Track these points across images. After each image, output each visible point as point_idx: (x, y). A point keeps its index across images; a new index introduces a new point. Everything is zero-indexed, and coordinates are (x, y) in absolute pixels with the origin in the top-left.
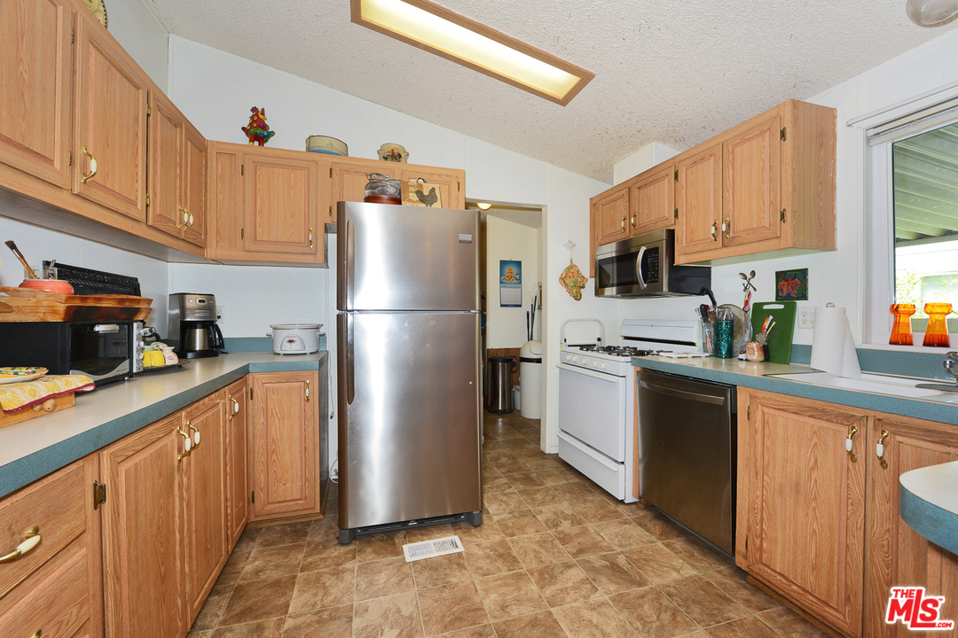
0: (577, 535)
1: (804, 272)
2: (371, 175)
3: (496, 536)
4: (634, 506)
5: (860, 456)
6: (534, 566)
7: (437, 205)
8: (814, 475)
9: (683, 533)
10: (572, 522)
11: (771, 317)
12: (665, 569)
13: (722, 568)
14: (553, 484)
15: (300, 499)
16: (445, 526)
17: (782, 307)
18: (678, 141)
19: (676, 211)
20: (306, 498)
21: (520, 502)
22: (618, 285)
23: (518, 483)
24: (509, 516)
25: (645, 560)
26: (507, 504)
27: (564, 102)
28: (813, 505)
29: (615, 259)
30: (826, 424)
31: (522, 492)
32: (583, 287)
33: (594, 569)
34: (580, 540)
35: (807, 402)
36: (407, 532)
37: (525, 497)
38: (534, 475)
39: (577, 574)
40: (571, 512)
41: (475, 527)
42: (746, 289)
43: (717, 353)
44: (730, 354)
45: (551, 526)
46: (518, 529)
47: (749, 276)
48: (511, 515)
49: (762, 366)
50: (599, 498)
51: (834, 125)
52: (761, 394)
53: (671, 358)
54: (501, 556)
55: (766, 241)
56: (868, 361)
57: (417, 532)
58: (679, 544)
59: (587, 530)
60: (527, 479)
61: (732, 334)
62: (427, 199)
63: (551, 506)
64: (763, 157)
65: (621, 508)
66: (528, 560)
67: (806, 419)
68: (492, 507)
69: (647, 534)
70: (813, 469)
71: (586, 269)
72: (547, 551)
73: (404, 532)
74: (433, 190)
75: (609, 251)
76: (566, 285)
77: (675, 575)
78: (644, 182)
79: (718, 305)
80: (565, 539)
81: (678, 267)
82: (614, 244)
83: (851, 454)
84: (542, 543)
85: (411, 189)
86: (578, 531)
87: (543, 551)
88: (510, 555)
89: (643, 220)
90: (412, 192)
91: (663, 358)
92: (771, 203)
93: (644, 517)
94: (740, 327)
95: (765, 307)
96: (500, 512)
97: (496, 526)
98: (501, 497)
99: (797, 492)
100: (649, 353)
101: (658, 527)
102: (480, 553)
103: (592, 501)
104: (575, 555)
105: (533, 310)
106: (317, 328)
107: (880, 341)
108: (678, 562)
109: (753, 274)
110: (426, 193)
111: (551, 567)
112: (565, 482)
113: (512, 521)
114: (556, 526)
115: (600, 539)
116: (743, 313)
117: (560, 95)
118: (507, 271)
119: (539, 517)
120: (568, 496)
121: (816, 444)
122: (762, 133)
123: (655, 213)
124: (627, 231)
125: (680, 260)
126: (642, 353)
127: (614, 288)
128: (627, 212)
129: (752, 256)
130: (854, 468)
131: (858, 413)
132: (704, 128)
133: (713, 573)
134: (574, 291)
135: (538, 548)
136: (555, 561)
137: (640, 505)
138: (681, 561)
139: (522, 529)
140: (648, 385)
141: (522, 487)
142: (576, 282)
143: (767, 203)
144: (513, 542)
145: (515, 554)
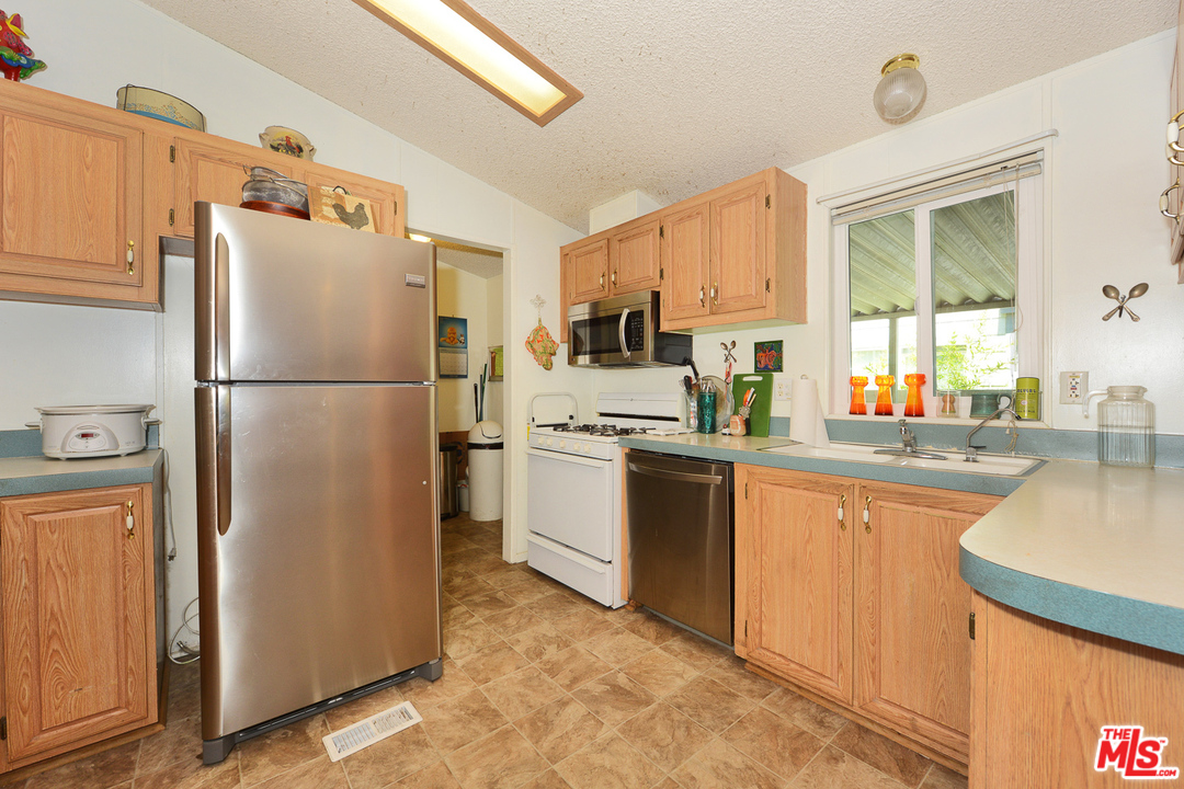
0: (567, 661)
1: (780, 343)
2: (253, 169)
3: (464, 688)
4: (622, 611)
5: (848, 524)
6: (522, 715)
7: (369, 228)
8: (809, 548)
9: (677, 631)
10: (558, 646)
11: (753, 390)
12: (668, 677)
13: (721, 660)
14: (527, 601)
15: (115, 709)
16: (388, 691)
17: (760, 378)
18: (661, 193)
19: (662, 271)
20: (128, 704)
21: (489, 634)
22: (591, 353)
23: (481, 609)
24: (476, 656)
25: (646, 672)
26: (472, 640)
27: (542, 121)
28: (809, 578)
29: (588, 323)
30: (819, 495)
31: (489, 620)
32: (554, 354)
33: (595, 699)
34: (572, 666)
35: (801, 475)
36: (327, 716)
37: (494, 625)
38: (500, 595)
39: (576, 711)
40: (554, 634)
41: (433, 682)
42: (727, 359)
43: (701, 428)
44: (713, 430)
45: (534, 656)
46: (492, 670)
47: (730, 347)
48: (479, 654)
49: (743, 440)
50: (583, 608)
51: (805, 200)
52: (759, 470)
53: (660, 437)
54: (475, 713)
55: (751, 310)
56: (835, 431)
57: (342, 712)
58: (676, 644)
59: (577, 651)
60: (493, 601)
61: (714, 406)
62: (353, 219)
63: (529, 630)
64: (750, 222)
65: (609, 616)
66: (513, 710)
67: (801, 492)
68: (453, 650)
69: (643, 640)
70: (808, 542)
71: (556, 332)
72: (534, 691)
73: (322, 716)
74: (360, 207)
75: (581, 312)
76: (534, 351)
77: (679, 682)
78: (625, 235)
79: (700, 376)
80: (553, 670)
81: (663, 333)
82: (587, 304)
83: (842, 524)
84: (527, 682)
85: (325, 200)
86: (567, 656)
87: (529, 692)
88: (487, 709)
89: (624, 278)
90: (326, 205)
91: (650, 436)
92: (757, 271)
93: (636, 621)
94: (722, 400)
95: (745, 379)
96: (463, 653)
97: (462, 674)
98: (461, 632)
99: (794, 567)
100: (633, 430)
101: (651, 629)
102: (446, 717)
103: (576, 614)
104: (569, 687)
105: (483, 382)
106: (142, 411)
107: (842, 412)
108: (679, 666)
109: (734, 343)
110: (350, 209)
111: (544, 711)
112: (540, 596)
113: (482, 661)
114: (540, 655)
115: (594, 659)
116: (724, 384)
117: (539, 111)
118: (449, 330)
119: (516, 648)
120: (547, 613)
121: (810, 517)
122: (749, 197)
123: (638, 272)
124: (606, 289)
125: (665, 327)
126: (625, 432)
127: (587, 357)
128: (606, 268)
129: (732, 326)
130: (844, 536)
131: (847, 482)
132: (689, 183)
133: (712, 668)
134: (544, 358)
135: (522, 690)
136: (547, 702)
137: (629, 608)
138: (682, 664)
139: (497, 670)
140: (637, 468)
141: (487, 613)
142: (546, 348)
143: (754, 272)
144: (488, 690)
145: (493, 705)
